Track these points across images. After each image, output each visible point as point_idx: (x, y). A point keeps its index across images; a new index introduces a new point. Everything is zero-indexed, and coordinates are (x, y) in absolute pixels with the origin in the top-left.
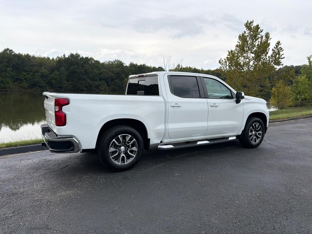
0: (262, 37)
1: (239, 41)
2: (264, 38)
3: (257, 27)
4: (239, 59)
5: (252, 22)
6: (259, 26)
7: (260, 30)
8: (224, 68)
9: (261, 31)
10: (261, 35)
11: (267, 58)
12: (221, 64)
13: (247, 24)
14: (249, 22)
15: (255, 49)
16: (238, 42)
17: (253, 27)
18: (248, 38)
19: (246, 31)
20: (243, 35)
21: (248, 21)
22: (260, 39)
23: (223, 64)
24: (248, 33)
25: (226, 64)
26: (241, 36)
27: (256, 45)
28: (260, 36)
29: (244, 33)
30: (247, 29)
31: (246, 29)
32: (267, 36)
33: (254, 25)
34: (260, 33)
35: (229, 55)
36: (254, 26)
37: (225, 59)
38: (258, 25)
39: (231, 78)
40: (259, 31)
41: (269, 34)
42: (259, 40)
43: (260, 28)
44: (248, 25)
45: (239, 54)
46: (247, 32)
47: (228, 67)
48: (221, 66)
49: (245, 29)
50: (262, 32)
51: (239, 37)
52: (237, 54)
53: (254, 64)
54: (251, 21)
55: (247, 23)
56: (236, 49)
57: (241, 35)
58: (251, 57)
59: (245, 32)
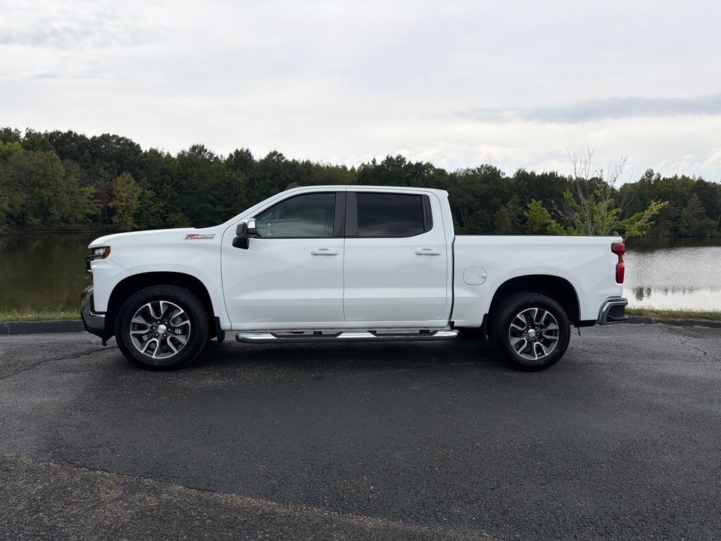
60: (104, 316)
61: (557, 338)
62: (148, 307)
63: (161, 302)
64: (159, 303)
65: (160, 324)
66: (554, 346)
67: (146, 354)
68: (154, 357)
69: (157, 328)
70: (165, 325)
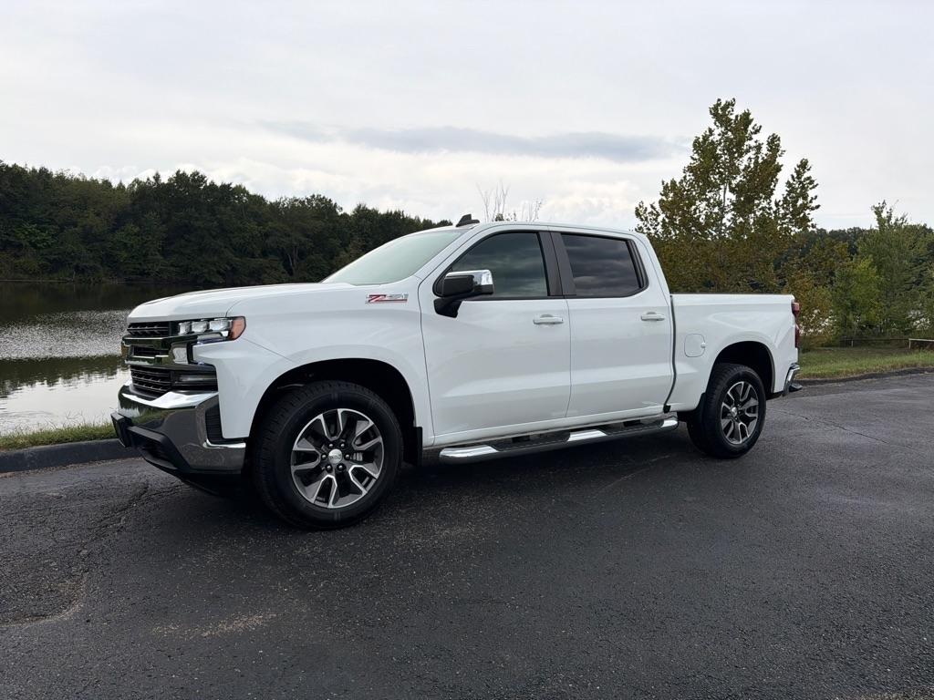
0: (759, 148)
1: (696, 156)
2: (764, 150)
3: (746, 119)
4: (694, 207)
5: (730, 104)
6: (751, 117)
7: (753, 128)
8: (649, 229)
9: (757, 131)
10: (756, 142)
11: (773, 205)
12: (642, 220)
13: (716, 108)
14: (723, 103)
15: (739, 178)
16: (692, 158)
17: (733, 117)
18: (719, 148)
19: (715, 127)
20: (705, 138)
21: (719, 100)
22: (754, 152)
23: (646, 218)
24: (719, 135)
25: (656, 220)
26: (699, 143)
27: (742, 167)
28: (752, 143)
29: (708, 133)
30: (718, 124)
31: (715, 124)
32: (774, 143)
33: (735, 113)
34: (753, 136)
35: (665, 194)
36: (737, 116)
37: (652, 207)
38: (749, 114)
39: (671, 261)
40: (750, 128)
41: (779, 140)
42: (752, 154)
43: (752, 120)
44: (720, 112)
45: (694, 193)
46: (718, 131)
47: (659, 227)
48: (641, 224)
49: (710, 122)
50: (758, 134)
51: (694, 146)
52: (688, 191)
53: (734, 220)
54: (729, 100)
55: (719, 105)
56: (685, 177)
57: (701, 140)
58: (727, 203)
59: (711, 131)
60: (243, 445)
61: (756, 415)
62: (319, 420)
63: (340, 411)
64: (337, 412)
65: (332, 449)
66: (753, 424)
67: (318, 503)
68: (331, 506)
69: (327, 455)
70: (340, 448)
